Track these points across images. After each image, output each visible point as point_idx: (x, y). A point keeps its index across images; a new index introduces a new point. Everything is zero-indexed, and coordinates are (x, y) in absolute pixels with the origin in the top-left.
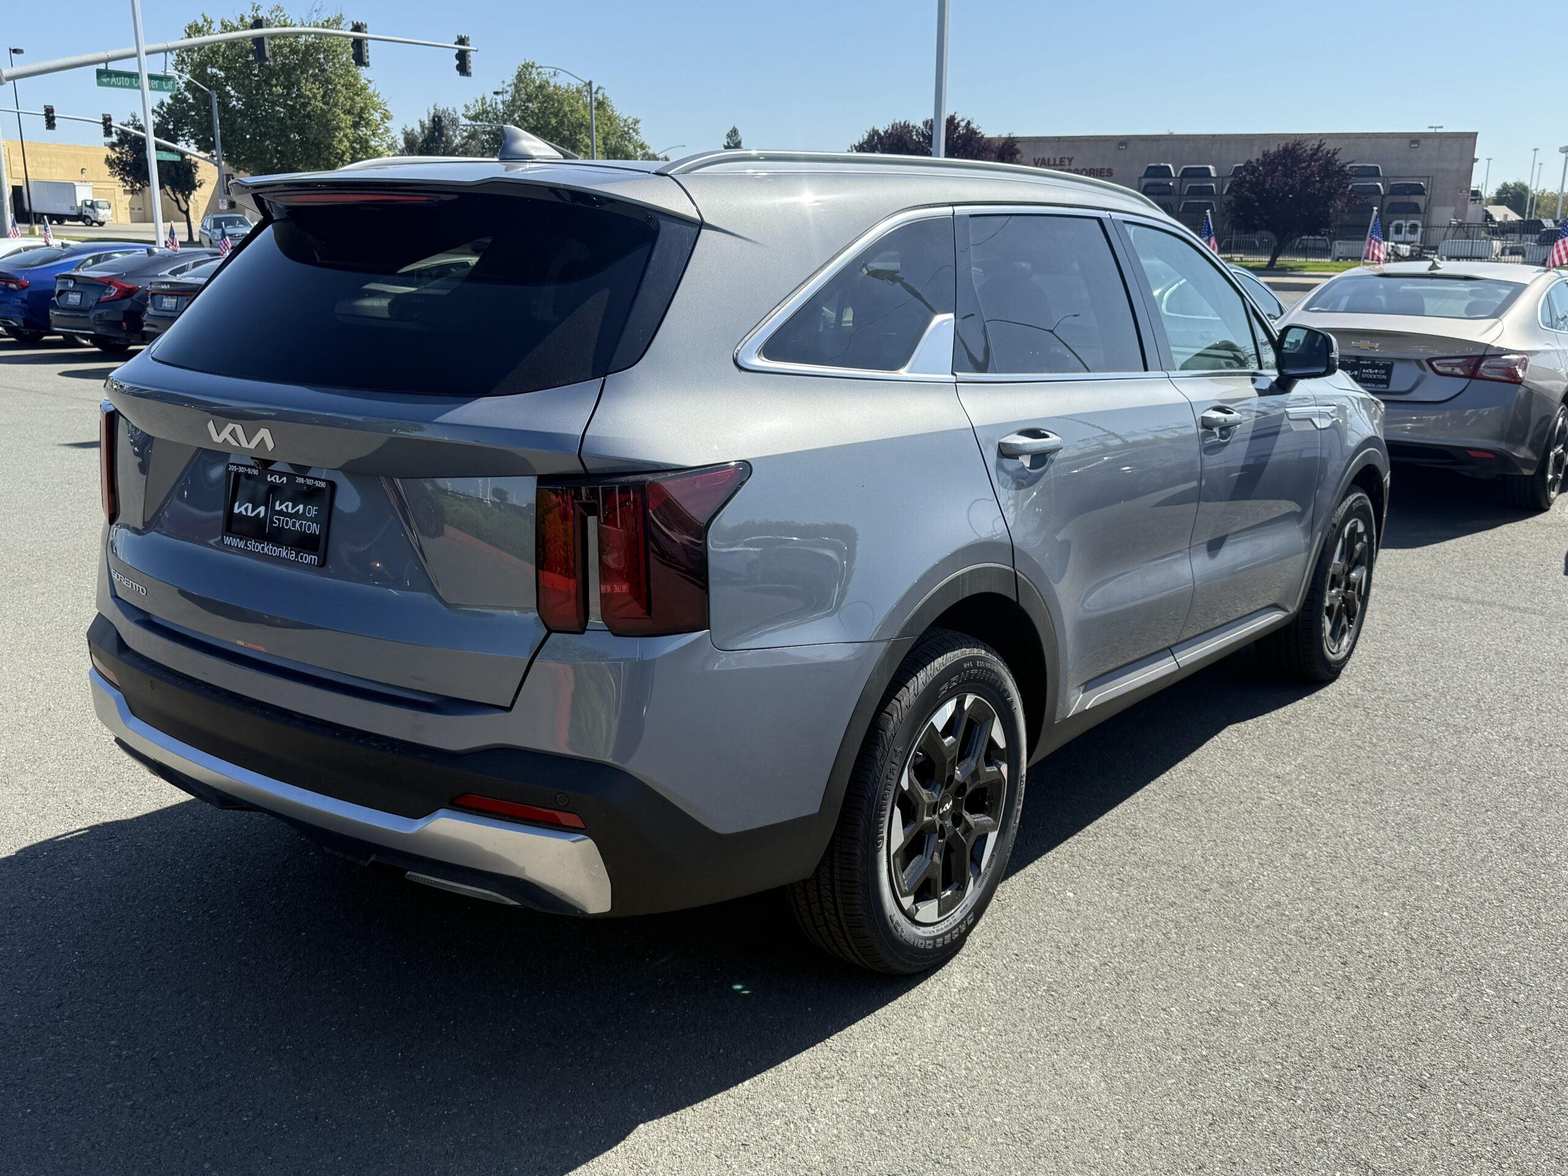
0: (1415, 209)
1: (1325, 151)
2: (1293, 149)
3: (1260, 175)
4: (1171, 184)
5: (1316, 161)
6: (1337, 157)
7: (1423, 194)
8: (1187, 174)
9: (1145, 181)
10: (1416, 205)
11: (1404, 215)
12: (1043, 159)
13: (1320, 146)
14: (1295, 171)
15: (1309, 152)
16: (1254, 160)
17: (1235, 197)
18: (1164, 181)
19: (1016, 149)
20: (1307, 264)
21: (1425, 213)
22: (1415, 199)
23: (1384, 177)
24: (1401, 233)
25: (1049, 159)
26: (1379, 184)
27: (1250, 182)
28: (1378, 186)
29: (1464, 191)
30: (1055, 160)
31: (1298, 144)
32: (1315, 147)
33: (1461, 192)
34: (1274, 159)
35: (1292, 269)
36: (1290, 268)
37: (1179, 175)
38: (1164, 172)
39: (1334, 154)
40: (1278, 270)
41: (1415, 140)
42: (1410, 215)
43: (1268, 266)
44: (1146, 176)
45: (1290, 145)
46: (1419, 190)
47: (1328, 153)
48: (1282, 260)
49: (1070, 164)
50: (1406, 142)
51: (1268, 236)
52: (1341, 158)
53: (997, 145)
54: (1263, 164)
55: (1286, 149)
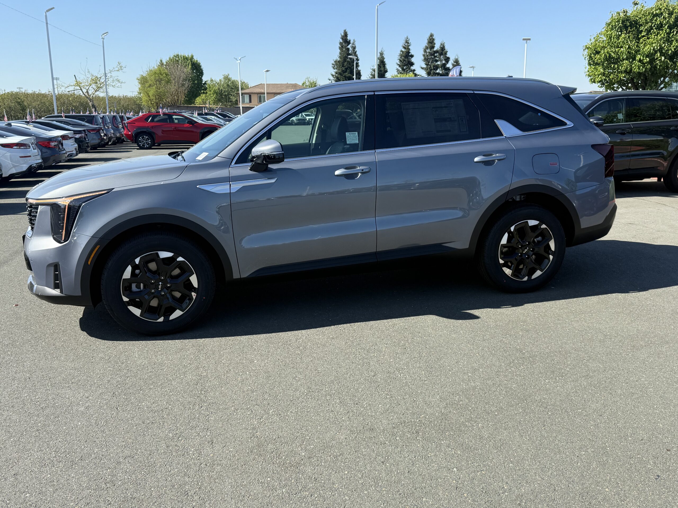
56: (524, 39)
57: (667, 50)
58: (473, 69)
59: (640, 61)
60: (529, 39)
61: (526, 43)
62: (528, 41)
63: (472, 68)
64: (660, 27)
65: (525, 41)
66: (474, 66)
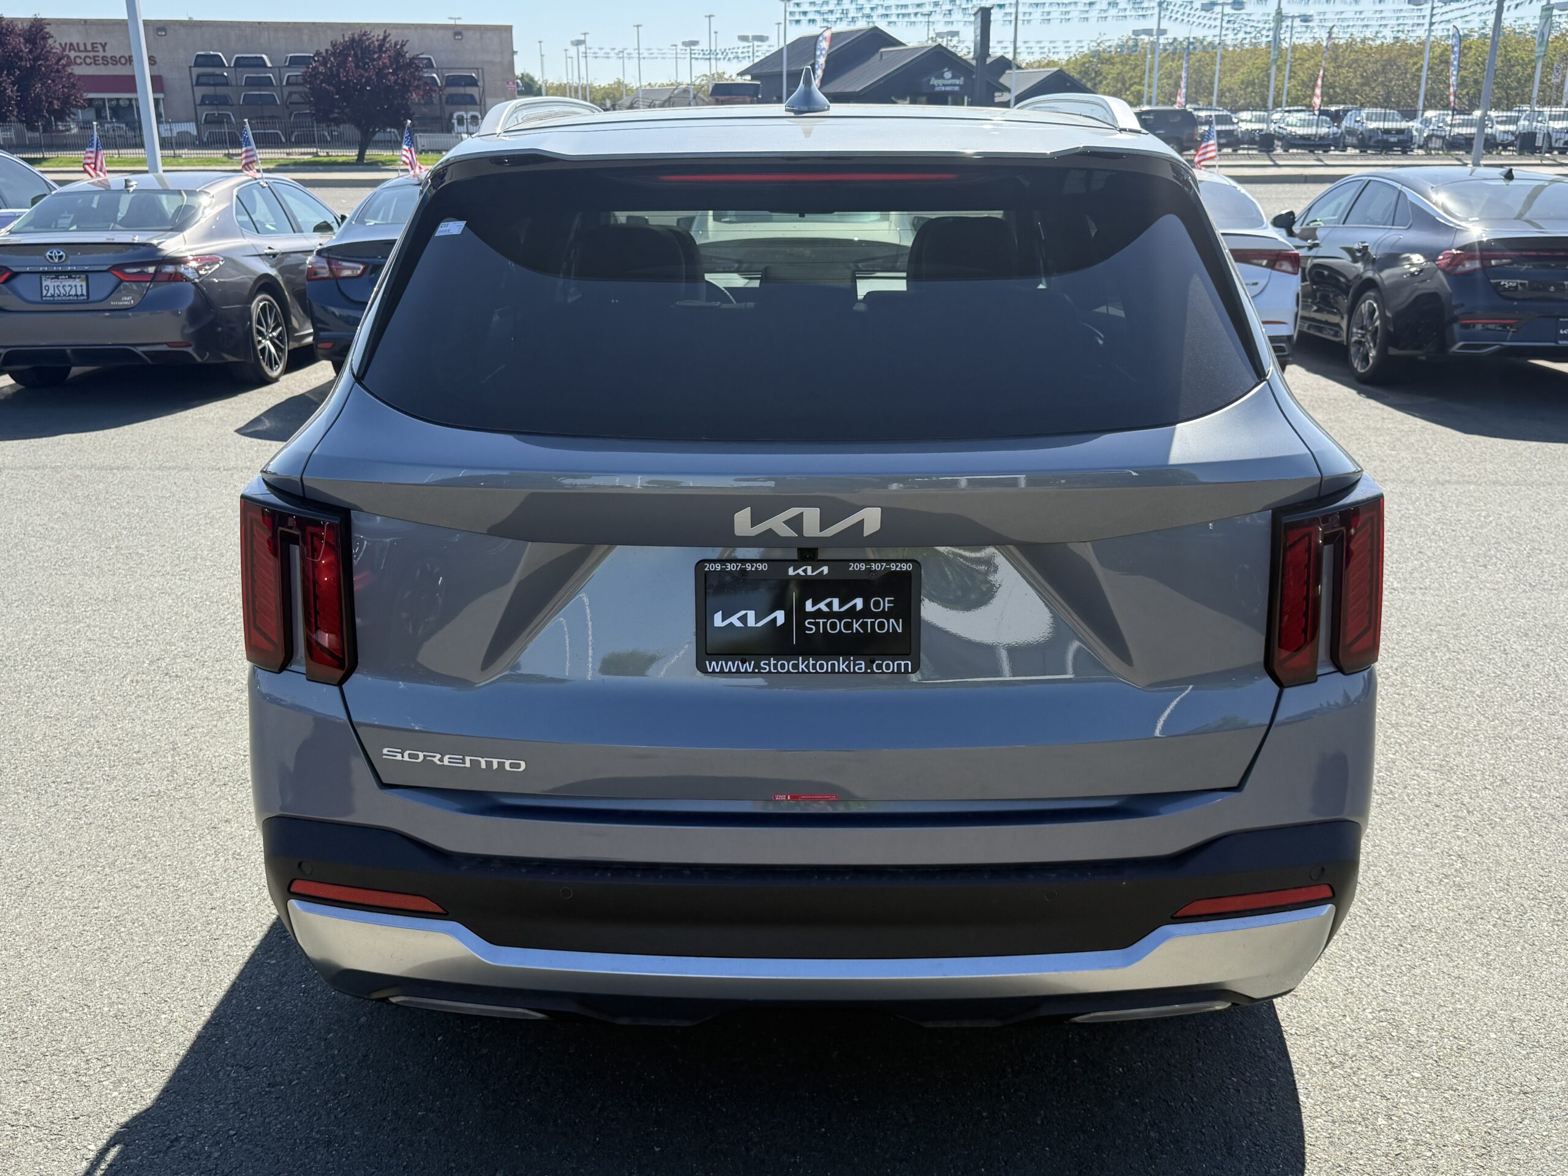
0: (470, 101)
1: (393, 42)
2: (360, 40)
3: (332, 66)
4: (225, 74)
5: (385, 52)
6: (405, 49)
7: (477, 85)
8: (240, 63)
9: (196, 71)
10: (472, 96)
11: (463, 107)
12: (71, 44)
13: (385, 38)
14: (367, 63)
15: (377, 44)
16: (323, 51)
17: (310, 88)
18: (218, 71)
19: (47, 33)
20: (394, 158)
21: (480, 104)
22: (470, 90)
23: (437, 69)
24: (463, 124)
25: (78, 44)
26: (435, 75)
27: (324, 74)
28: (433, 78)
29: (511, 83)
30: (85, 44)
31: (365, 34)
32: (381, 37)
33: (508, 83)
34: (343, 50)
35: (384, 163)
36: (381, 162)
37: (232, 65)
38: (215, 61)
39: (402, 46)
40: (368, 164)
41: (458, 32)
42: (469, 107)
43: (357, 160)
44: (196, 65)
45: (356, 35)
46: (473, 82)
47: (396, 44)
48: (371, 154)
49: (104, 51)
50: (450, 34)
51: (350, 130)
52: (410, 52)
53: (20, 26)
54: (334, 54)
55: (353, 40)
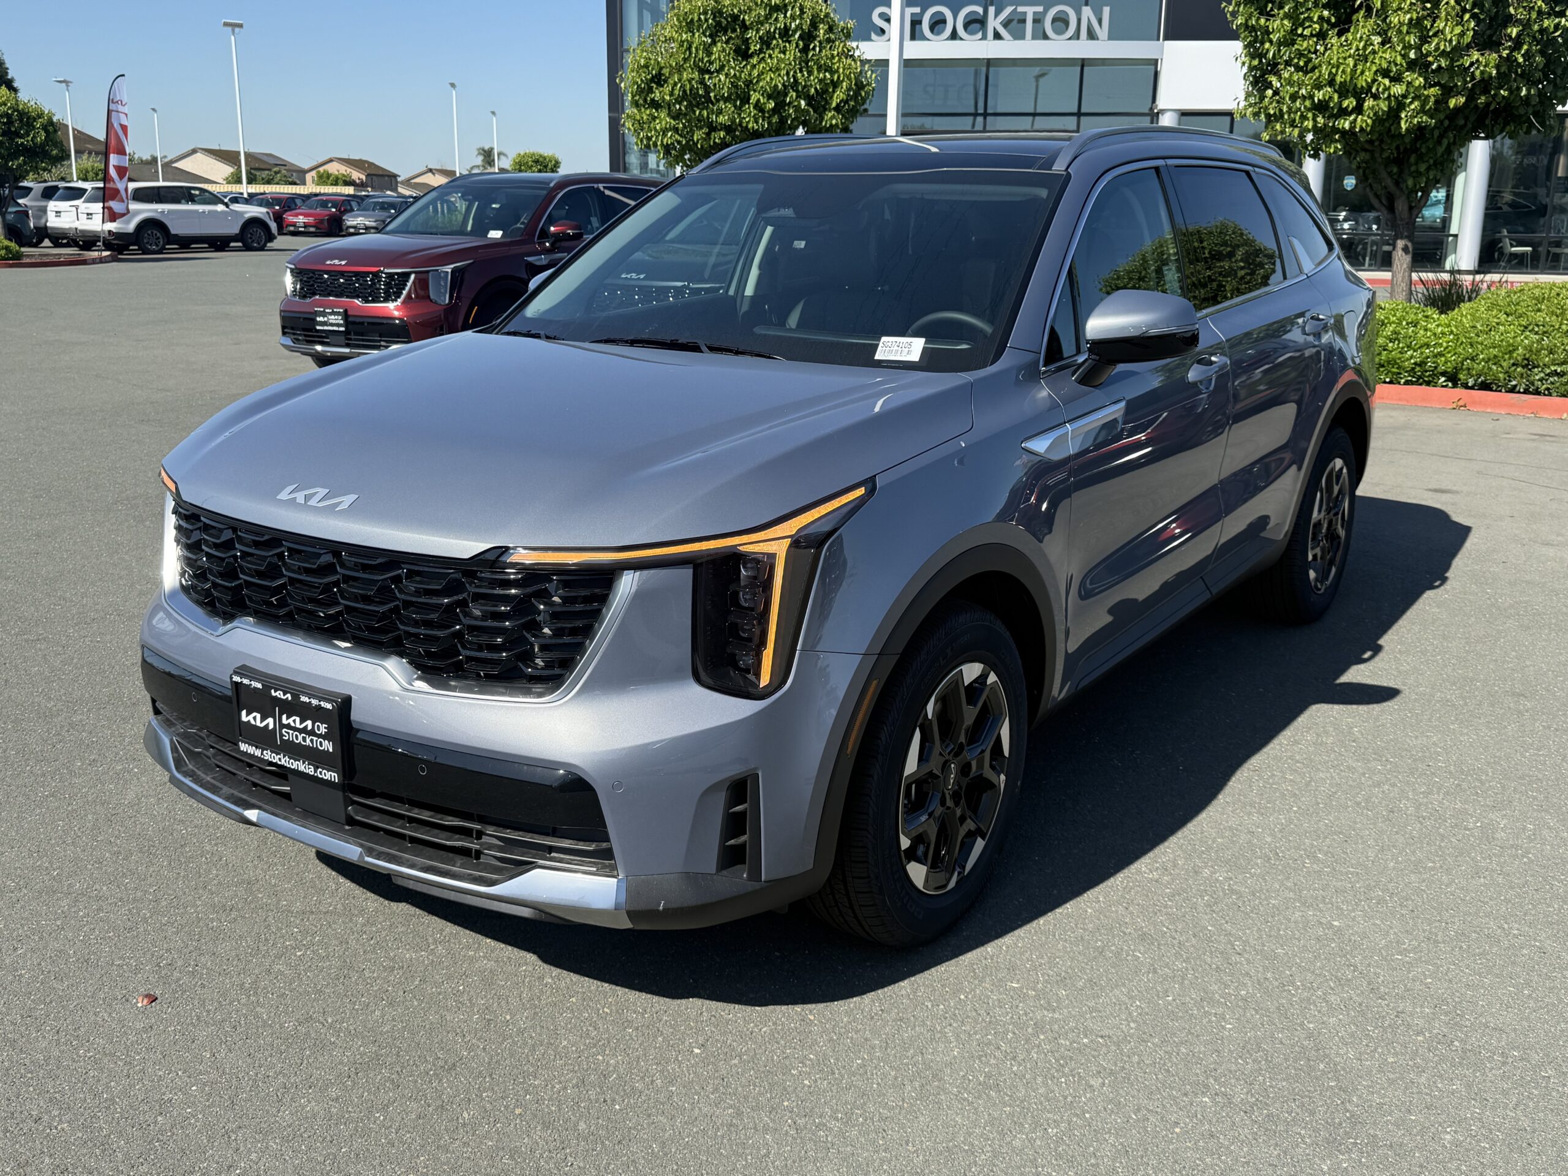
56: (226, 24)
57: (805, 87)
58: (68, 86)
59: (758, 105)
60: (240, 26)
61: (233, 31)
62: (237, 30)
63: (64, 84)
64: (785, 33)
65: (230, 29)
66: (68, 79)
